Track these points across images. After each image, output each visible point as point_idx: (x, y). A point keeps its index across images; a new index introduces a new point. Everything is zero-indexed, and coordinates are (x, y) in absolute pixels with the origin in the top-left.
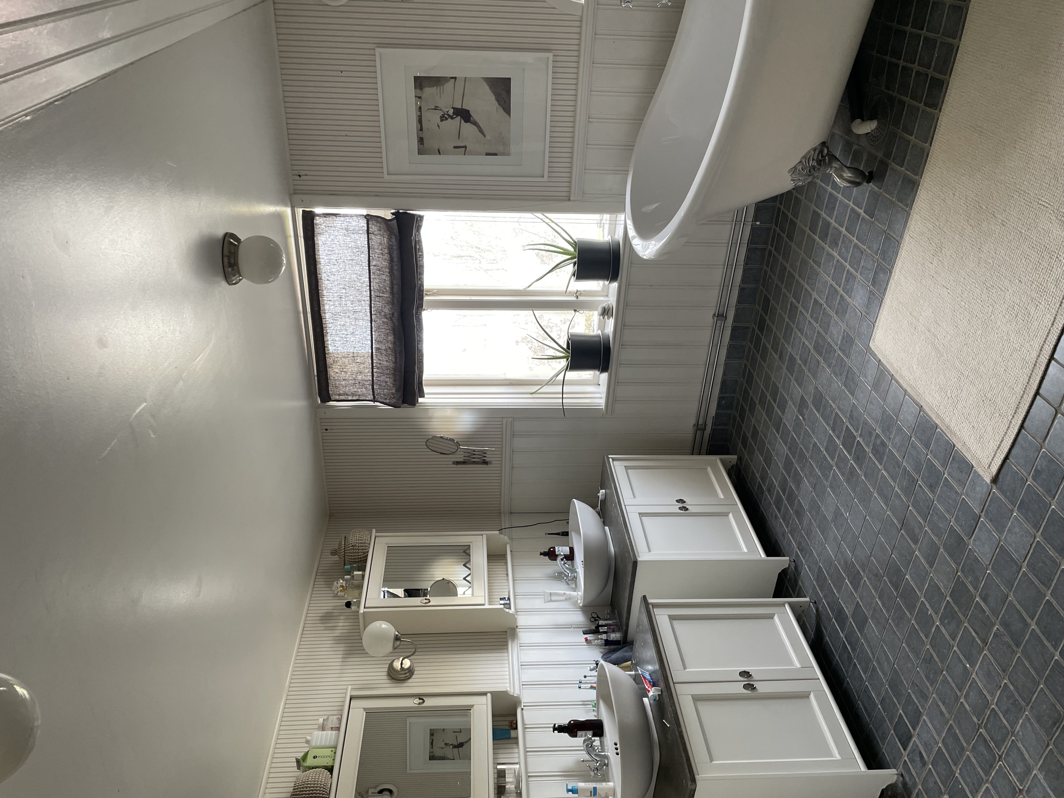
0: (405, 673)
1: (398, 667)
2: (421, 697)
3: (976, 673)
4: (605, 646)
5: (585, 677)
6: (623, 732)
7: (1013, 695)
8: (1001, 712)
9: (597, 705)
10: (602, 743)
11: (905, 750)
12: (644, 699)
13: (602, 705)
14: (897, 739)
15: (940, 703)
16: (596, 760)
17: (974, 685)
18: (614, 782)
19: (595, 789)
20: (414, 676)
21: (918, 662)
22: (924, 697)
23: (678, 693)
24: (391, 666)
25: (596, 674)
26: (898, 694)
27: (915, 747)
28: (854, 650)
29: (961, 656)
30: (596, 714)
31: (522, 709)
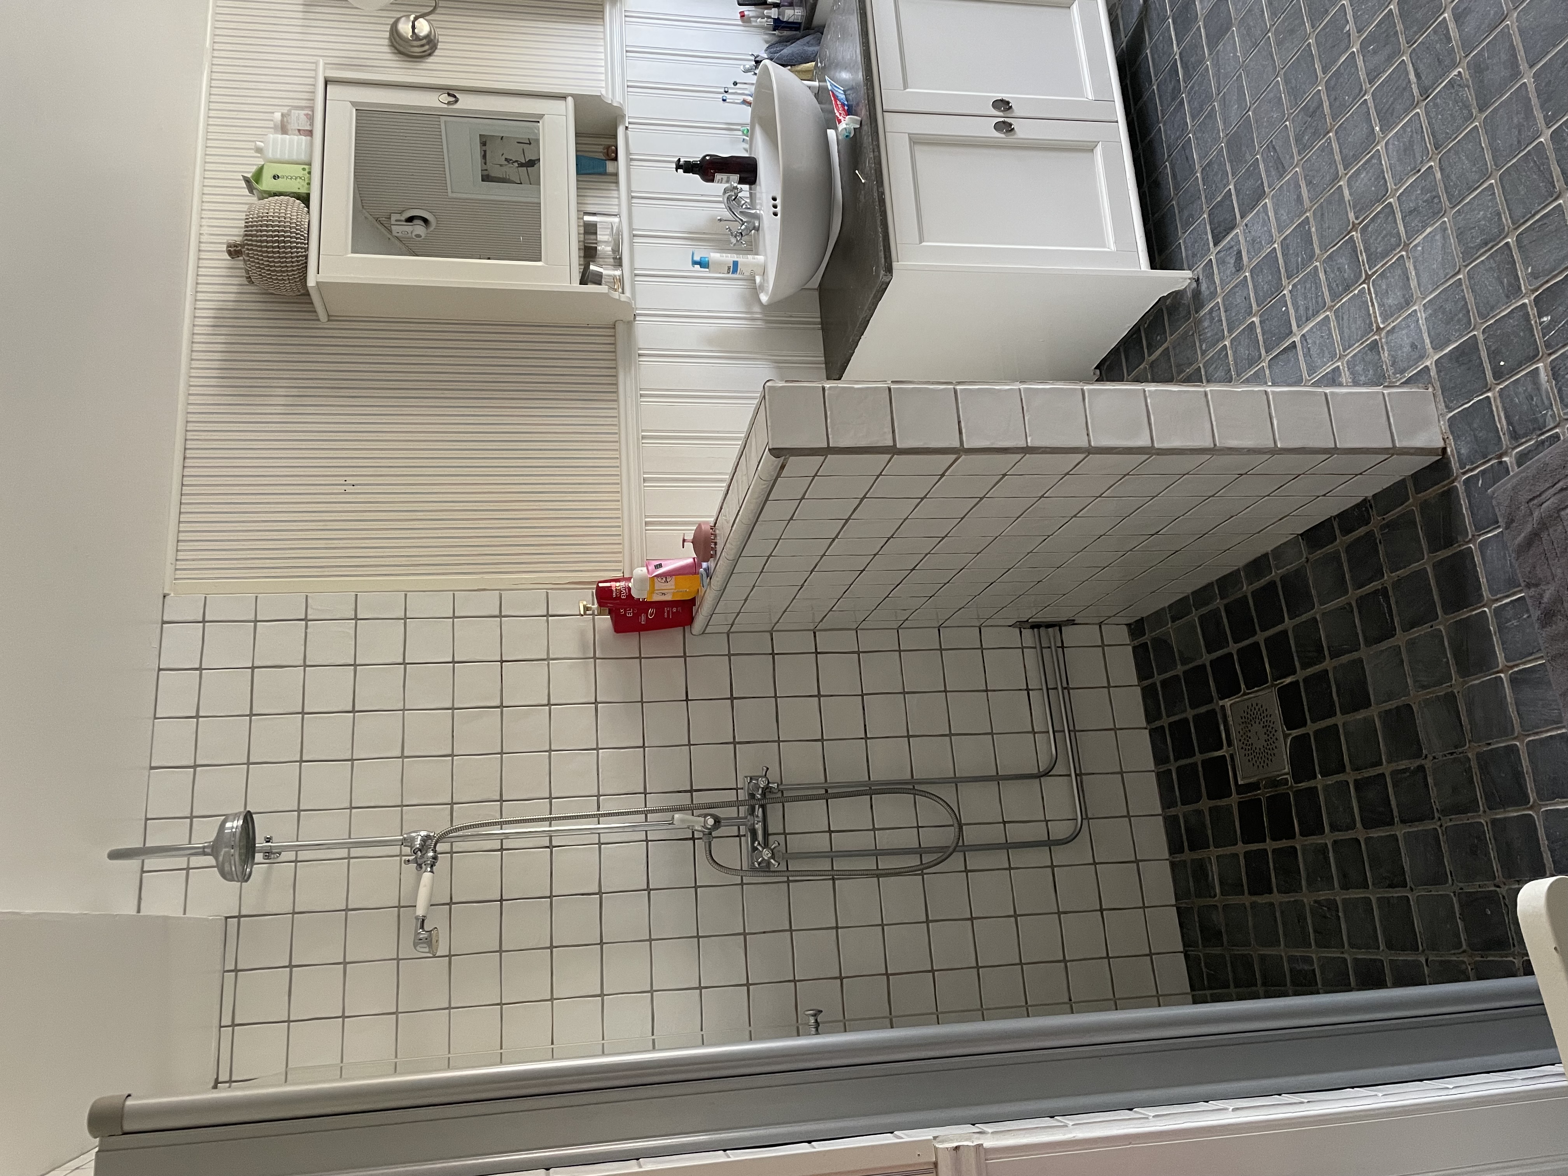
0: (422, 46)
1: (407, 34)
2: (451, 92)
3: (1387, 144)
4: (774, 30)
5: (735, 84)
6: (789, 183)
7: (1435, 188)
8: (1401, 211)
9: (751, 133)
10: (752, 196)
11: (1215, 245)
12: (828, 131)
13: (758, 132)
14: (1208, 228)
15: (1303, 184)
16: (742, 220)
17: (1374, 161)
18: (766, 255)
19: (736, 264)
20: (437, 53)
21: (1292, 111)
22: (1280, 168)
23: (888, 129)
24: (394, 31)
25: (754, 79)
26: (1236, 158)
27: (1233, 243)
28: (1188, 76)
29: (1373, 112)
30: (747, 146)
31: (627, 128)
